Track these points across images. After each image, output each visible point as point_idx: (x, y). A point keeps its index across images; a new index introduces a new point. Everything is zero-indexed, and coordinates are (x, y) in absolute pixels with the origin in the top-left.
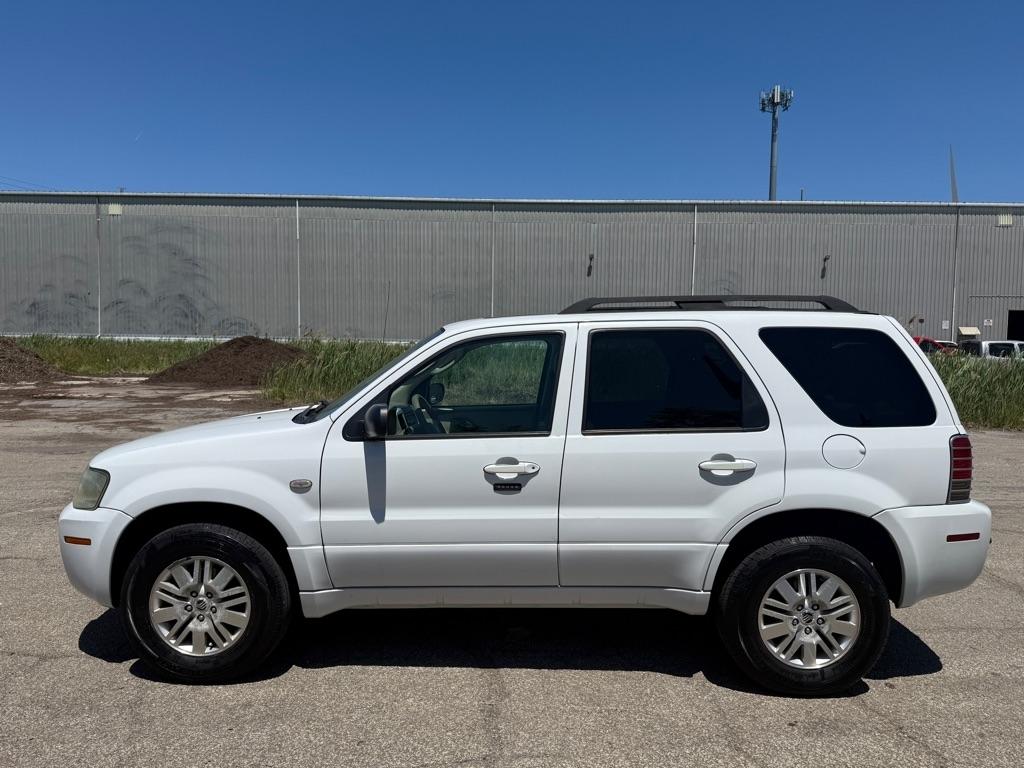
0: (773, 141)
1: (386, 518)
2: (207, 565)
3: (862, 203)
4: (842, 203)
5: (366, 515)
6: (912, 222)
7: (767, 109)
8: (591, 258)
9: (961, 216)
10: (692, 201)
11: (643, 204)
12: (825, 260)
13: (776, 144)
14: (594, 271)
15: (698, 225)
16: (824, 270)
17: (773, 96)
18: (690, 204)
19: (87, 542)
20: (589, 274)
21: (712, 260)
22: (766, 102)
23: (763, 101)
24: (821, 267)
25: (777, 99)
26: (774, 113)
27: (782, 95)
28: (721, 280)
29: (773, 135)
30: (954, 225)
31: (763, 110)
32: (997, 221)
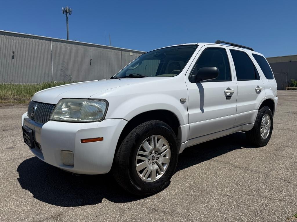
0: (67, 23)
1: (205, 111)
2: (156, 139)
3: (99, 45)
4: (94, 44)
5: (199, 111)
6: (112, 52)
7: (64, 13)
8: (13, 53)
9: (122, 52)
10: (50, 38)
11: (32, 36)
12: (91, 60)
13: (68, 25)
14: (15, 57)
15: (52, 45)
16: (91, 63)
17: (66, 9)
18: (49, 38)
19: (101, 139)
20: (13, 58)
21: (58, 57)
22: (64, 11)
23: (63, 10)
24: (90, 62)
25: (68, 11)
26: (67, 15)
27: (69, 10)
28: (61, 64)
29: (67, 22)
30: (121, 54)
31: (63, 13)
32: (130, 54)
